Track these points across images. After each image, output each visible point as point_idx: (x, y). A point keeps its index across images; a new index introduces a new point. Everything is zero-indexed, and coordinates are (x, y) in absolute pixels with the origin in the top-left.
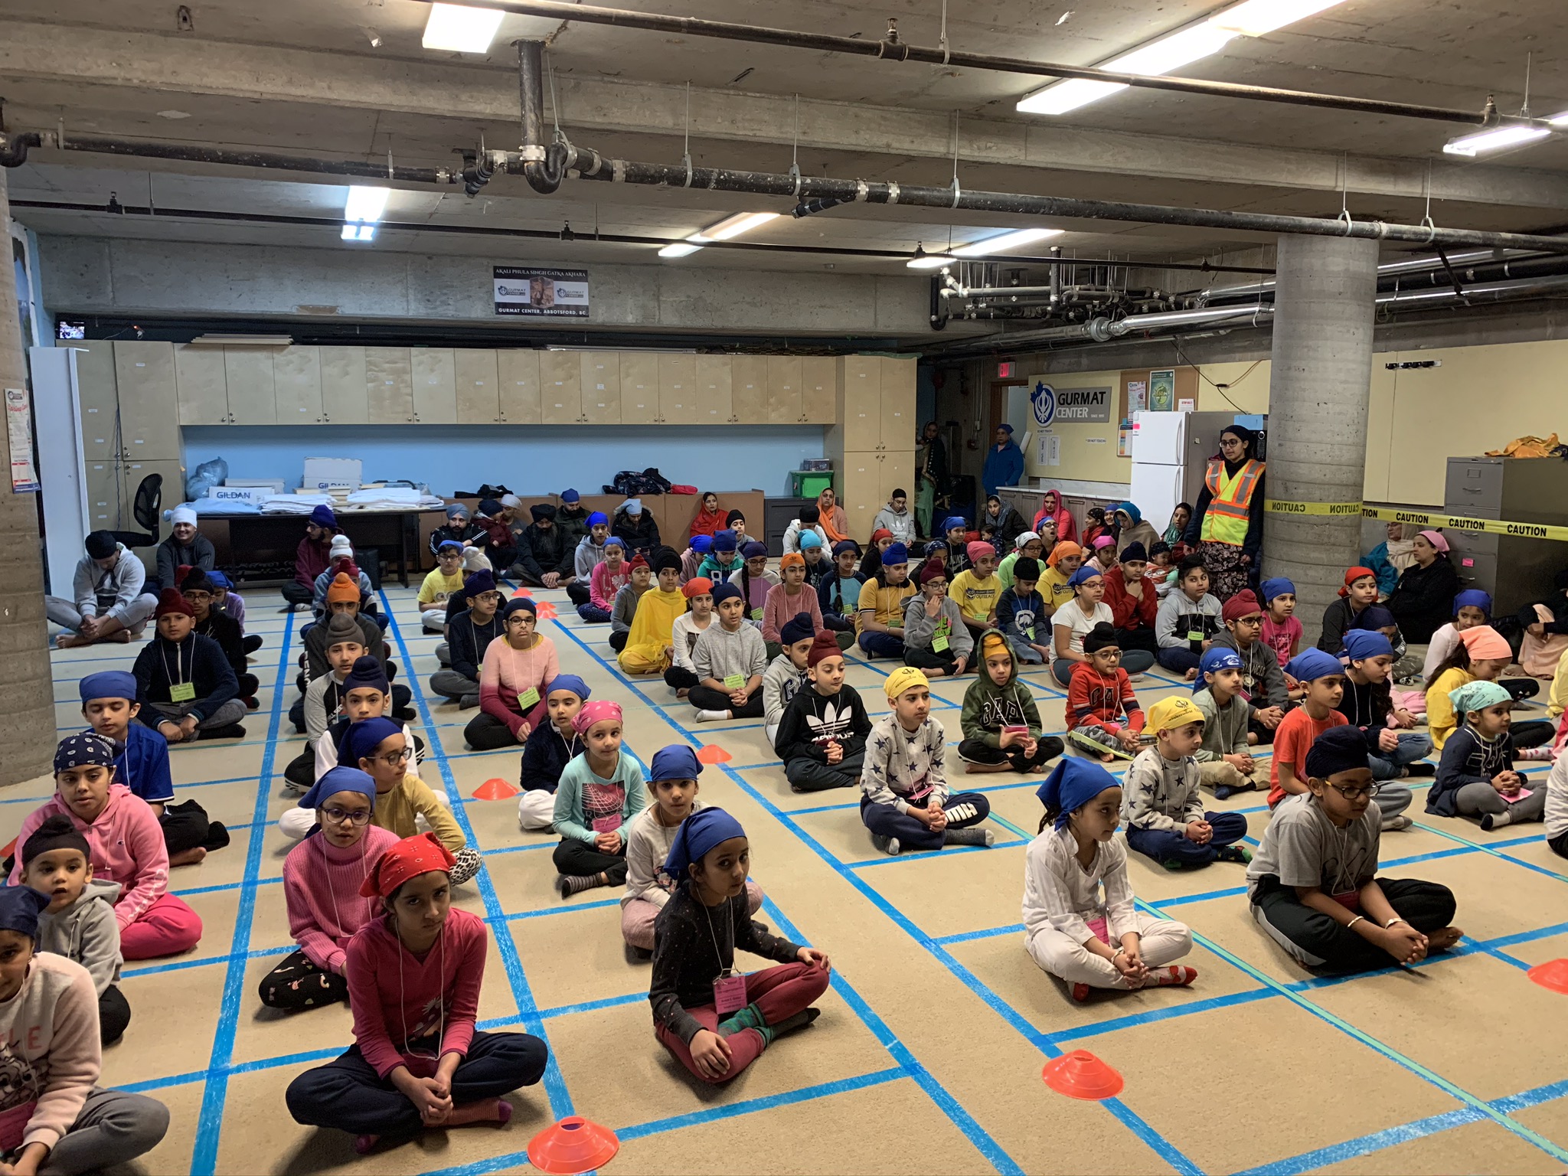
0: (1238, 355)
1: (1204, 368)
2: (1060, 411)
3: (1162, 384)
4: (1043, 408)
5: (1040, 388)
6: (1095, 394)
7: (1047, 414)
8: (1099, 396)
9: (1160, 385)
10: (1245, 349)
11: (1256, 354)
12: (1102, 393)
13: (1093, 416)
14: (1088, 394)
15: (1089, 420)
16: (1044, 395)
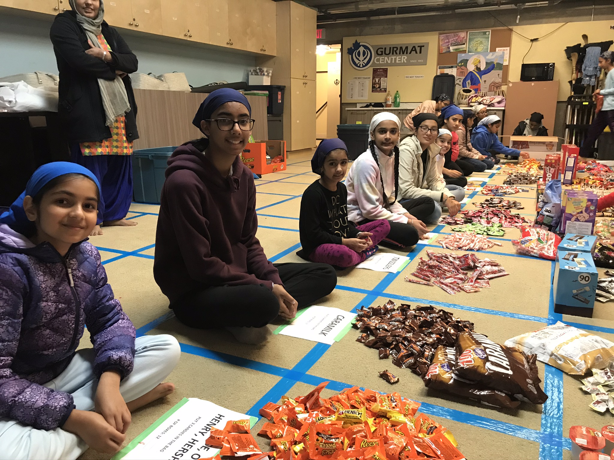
0: (544, 20)
1: (517, 29)
2: (378, 60)
3: (479, 39)
4: (361, 58)
5: (357, 45)
6: (414, 47)
7: (366, 61)
8: (418, 49)
9: (477, 40)
10: (551, 16)
11: (560, 19)
12: (421, 47)
13: (412, 61)
14: (407, 48)
15: (408, 64)
16: (361, 49)
